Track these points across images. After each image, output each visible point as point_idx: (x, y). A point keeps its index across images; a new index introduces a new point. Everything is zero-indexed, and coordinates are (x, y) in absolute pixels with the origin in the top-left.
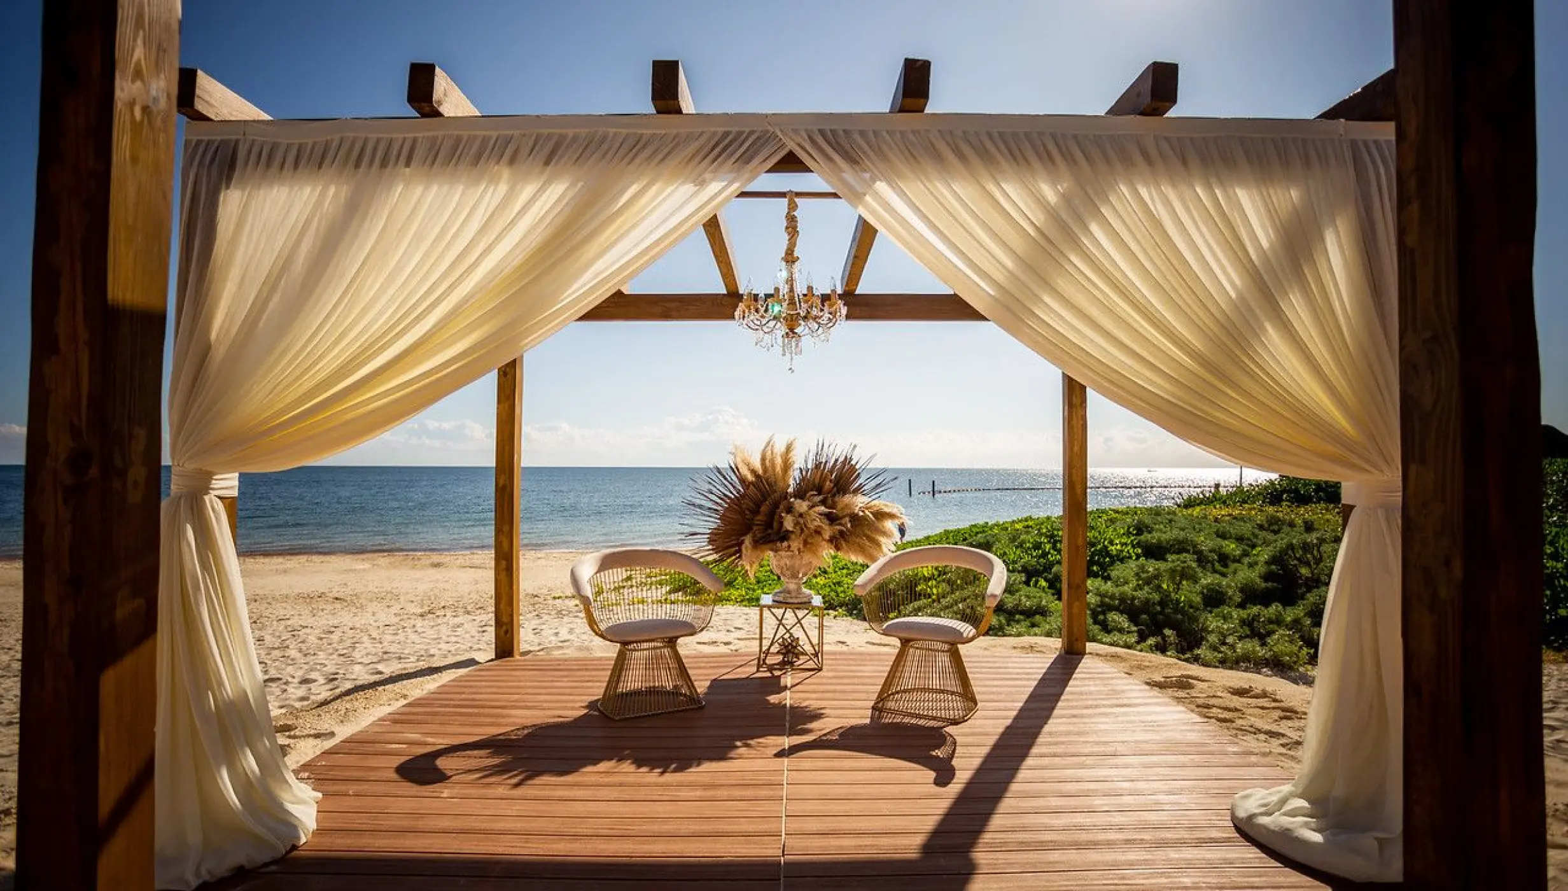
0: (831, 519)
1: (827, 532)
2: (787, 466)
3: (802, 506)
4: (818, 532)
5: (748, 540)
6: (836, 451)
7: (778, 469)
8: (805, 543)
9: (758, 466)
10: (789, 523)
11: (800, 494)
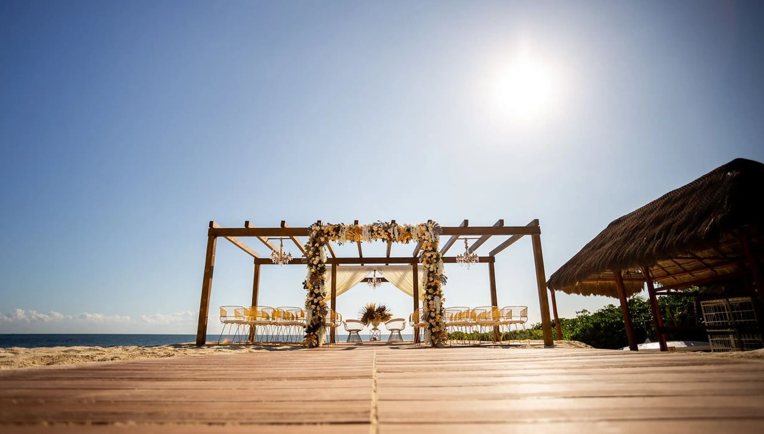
0: (381, 315)
1: (381, 317)
2: (374, 307)
3: (376, 313)
4: (379, 317)
5: (368, 319)
6: (382, 305)
7: (373, 308)
8: (377, 319)
9: (370, 307)
10: (374, 316)
11: (376, 311)
